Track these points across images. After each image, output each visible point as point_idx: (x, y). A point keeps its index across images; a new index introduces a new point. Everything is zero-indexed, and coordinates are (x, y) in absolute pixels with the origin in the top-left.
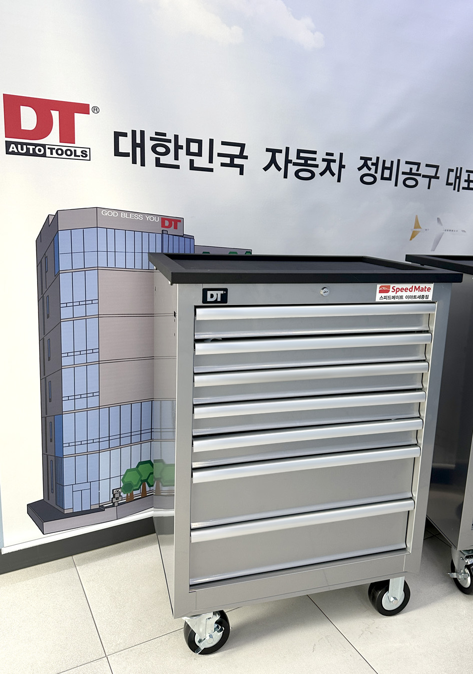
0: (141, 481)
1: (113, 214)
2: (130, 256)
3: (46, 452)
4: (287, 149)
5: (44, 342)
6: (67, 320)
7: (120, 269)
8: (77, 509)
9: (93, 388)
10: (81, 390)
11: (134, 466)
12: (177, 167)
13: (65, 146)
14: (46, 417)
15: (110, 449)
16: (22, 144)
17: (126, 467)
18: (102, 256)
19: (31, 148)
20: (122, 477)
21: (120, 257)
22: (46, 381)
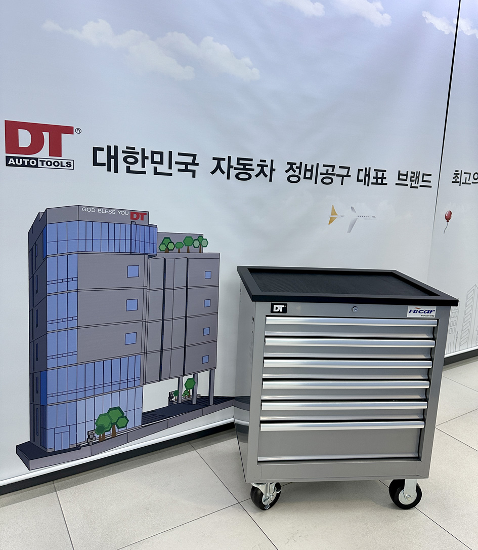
0: (112, 424)
1: (91, 210)
2: (105, 243)
3: (33, 402)
4: (229, 158)
5: (33, 313)
6: (52, 294)
7: (96, 253)
8: (58, 449)
9: (72, 348)
10: (62, 350)
11: (106, 412)
12: (144, 173)
13: (53, 159)
14: (33, 373)
15: (85, 398)
16: (19, 158)
17: (99, 412)
18: (82, 243)
19: (26, 161)
20: (95, 421)
21: (97, 244)
22: (34, 343)
